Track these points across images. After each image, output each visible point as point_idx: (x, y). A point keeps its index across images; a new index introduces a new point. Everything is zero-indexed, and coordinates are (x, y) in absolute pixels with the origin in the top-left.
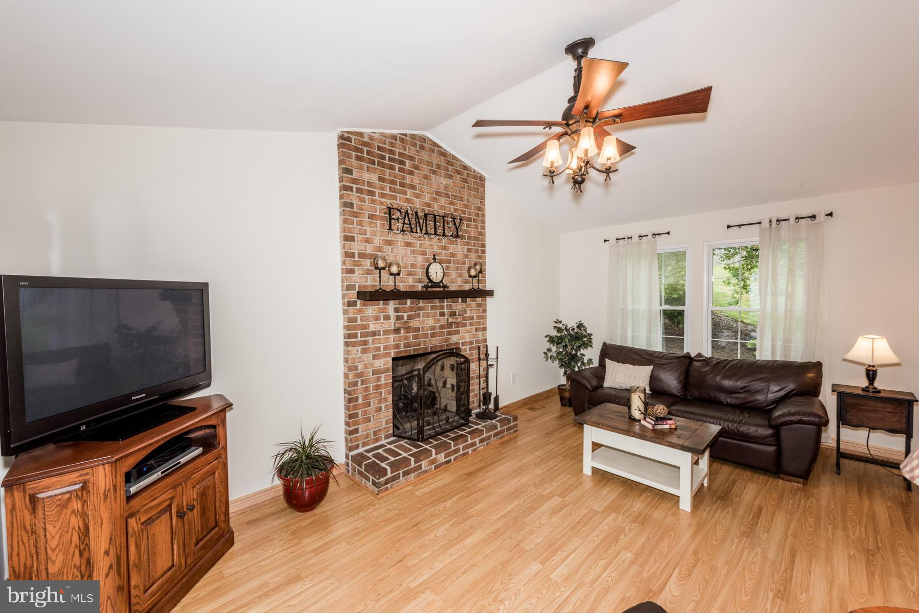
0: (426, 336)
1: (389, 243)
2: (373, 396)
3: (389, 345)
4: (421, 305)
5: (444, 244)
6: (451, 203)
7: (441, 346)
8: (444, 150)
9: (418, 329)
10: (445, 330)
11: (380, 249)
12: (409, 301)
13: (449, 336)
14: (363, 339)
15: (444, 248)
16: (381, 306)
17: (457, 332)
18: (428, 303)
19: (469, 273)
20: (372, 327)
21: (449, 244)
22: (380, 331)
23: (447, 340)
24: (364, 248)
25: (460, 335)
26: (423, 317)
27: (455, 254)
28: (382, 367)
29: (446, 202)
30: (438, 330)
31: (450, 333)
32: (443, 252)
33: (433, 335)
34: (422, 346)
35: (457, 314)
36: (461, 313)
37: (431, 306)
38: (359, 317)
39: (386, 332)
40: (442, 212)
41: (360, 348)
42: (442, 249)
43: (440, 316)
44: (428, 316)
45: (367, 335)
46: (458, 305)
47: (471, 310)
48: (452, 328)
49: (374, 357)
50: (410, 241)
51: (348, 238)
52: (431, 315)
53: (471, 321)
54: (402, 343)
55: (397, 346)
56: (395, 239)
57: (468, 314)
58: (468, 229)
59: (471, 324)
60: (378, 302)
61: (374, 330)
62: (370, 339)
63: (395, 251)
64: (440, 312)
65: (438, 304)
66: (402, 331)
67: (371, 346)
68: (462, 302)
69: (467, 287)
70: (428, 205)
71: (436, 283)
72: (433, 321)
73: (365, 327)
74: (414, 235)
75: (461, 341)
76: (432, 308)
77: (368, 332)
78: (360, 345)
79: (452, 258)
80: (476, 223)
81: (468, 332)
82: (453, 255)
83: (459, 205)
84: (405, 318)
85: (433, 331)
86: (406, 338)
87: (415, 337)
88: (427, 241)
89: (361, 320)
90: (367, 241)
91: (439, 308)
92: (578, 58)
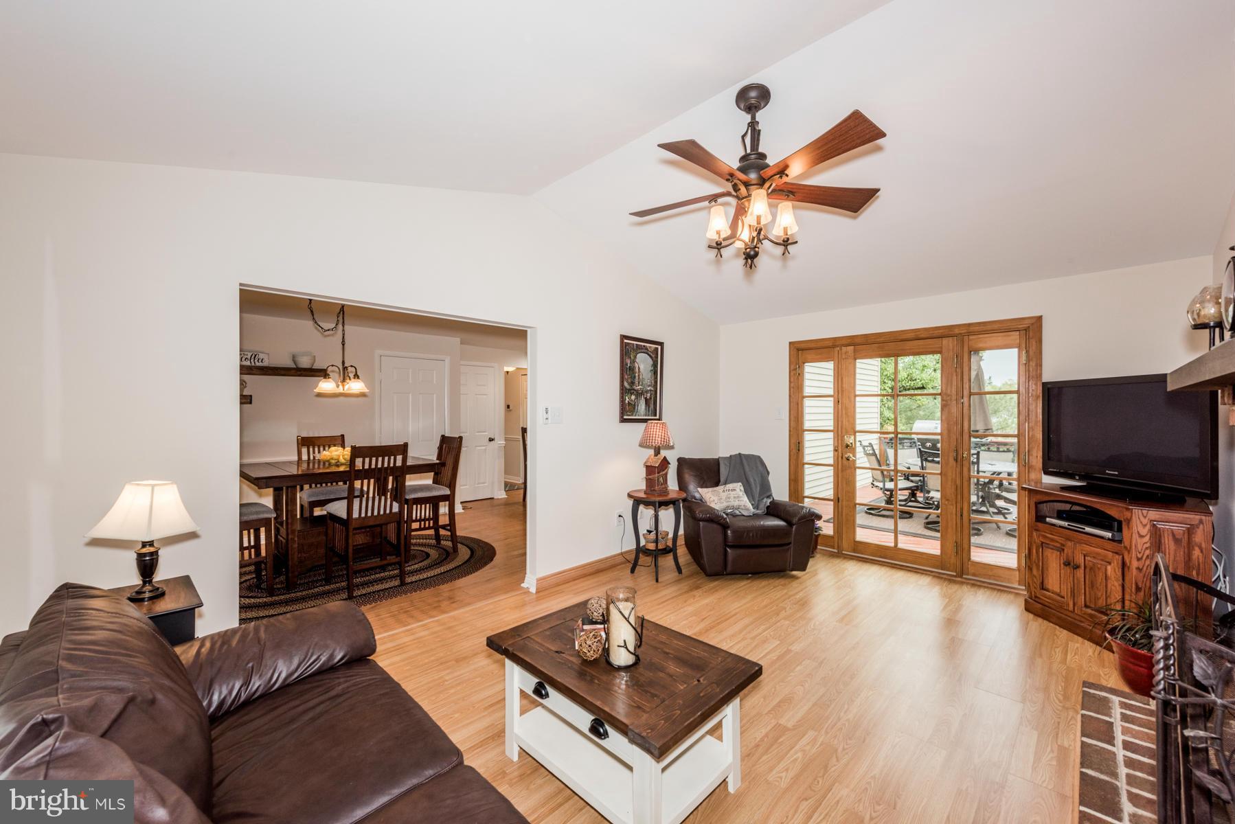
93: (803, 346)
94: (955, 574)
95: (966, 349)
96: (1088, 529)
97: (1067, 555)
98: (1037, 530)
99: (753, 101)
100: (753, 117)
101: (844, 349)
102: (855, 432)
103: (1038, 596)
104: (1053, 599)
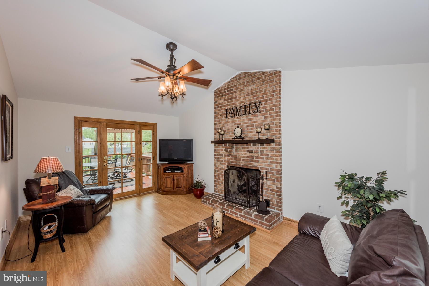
0: (240, 160)
1: (226, 123)
2: (220, 177)
3: (226, 161)
4: (238, 146)
5: (250, 118)
6: (254, 96)
7: (248, 166)
8: (251, 72)
9: (236, 156)
10: (250, 159)
11: (223, 126)
12: (228, 144)
13: (252, 162)
14: (218, 157)
15: (250, 119)
16: (223, 146)
17: (258, 161)
18: (241, 145)
19: (256, 131)
20: (221, 153)
21: (253, 117)
22: (223, 155)
23: (250, 164)
24: (219, 126)
25: (259, 163)
26: (239, 151)
27: (256, 121)
28: (223, 168)
29: (252, 97)
30: (246, 158)
31: (252, 161)
32: (250, 121)
33: (243, 160)
34: (238, 164)
35: (253, 152)
36: (255, 151)
37: (243, 147)
38: (217, 149)
39: (225, 155)
40: (249, 103)
41: (217, 159)
42: (249, 120)
43: (247, 152)
44: (241, 151)
45: (218, 155)
46: (252, 147)
47: (266, 150)
48: (254, 158)
49: (221, 164)
50: (234, 120)
51: (215, 124)
52: (243, 151)
53: (267, 157)
54: (230, 161)
55: (228, 162)
56: (228, 121)
57: (265, 153)
58: (265, 106)
59: (267, 159)
60: (222, 144)
61: (221, 154)
62: (220, 157)
63: (228, 125)
64: (247, 150)
65: (246, 146)
66: (230, 156)
67: (220, 159)
68: (253, 146)
69: (256, 138)
70: (242, 102)
71: (238, 137)
72: (243, 154)
73: (219, 153)
74: (236, 117)
75: (259, 167)
76: (243, 148)
77: (219, 154)
78: (217, 158)
79: (254, 124)
80: (272, 100)
81: (264, 163)
82: (255, 122)
83: (259, 95)
84: (229, 151)
85: (243, 158)
86: (232, 159)
87: (235, 159)
88: (241, 119)
89: (218, 150)
90: (220, 123)
91: (246, 148)
92: (172, 50)
93: (83, 119)
94: (139, 194)
95: (141, 129)
96: (176, 171)
97: (172, 178)
98: (164, 175)
99: (172, 48)
100: (172, 53)
101: (103, 124)
102: (107, 155)
103: (165, 190)
104: (169, 189)
